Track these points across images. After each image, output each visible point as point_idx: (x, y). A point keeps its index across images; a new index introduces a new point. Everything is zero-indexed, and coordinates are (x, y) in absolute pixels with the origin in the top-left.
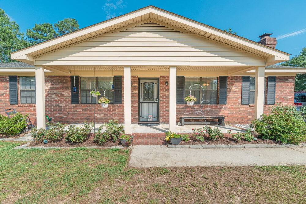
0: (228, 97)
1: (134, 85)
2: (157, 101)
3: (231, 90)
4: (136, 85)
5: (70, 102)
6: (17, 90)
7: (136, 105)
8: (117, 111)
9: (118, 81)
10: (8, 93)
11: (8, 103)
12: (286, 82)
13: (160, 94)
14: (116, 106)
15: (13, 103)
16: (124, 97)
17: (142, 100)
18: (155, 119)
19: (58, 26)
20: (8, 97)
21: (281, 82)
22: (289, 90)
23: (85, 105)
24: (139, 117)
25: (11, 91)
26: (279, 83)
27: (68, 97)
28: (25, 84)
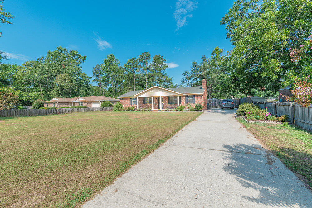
10: (130, 102)
12: (199, 97)
26: (196, 97)
28: (134, 100)
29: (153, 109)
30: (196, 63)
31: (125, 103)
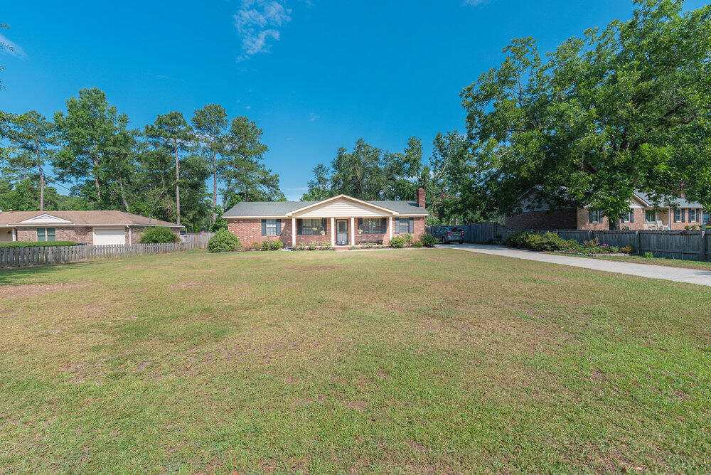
0: (386, 230)
2: (347, 232)
3: (387, 226)
4: (337, 223)
6: (266, 227)
8: (324, 238)
9: (327, 222)
11: (261, 235)
12: (420, 221)
13: (349, 228)
17: (338, 232)
18: (346, 242)
20: (261, 231)
22: (421, 225)
23: (306, 235)
24: (337, 242)
25: (262, 228)
26: (415, 221)
28: (270, 224)
29: (333, 245)
30: (344, 151)
31: (245, 232)
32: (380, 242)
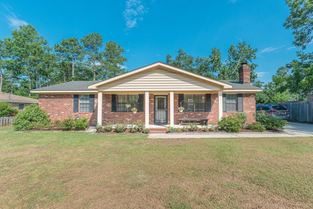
0: (212, 107)
1: (151, 99)
2: (166, 110)
3: (214, 102)
4: (153, 99)
5: (111, 111)
6: (78, 103)
7: (153, 113)
8: (140, 117)
9: (141, 97)
10: (73, 105)
11: (72, 112)
12: (250, 97)
13: (168, 106)
14: (140, 113)
15: (75, 111)
16: (145, 107)
17: (156, 109)
18: (165, 122)
19: (83, 41)
20: (72, 107)
21: (246, 97)
22: (252, 102)
23: (120, 112)
24: (155, 120)
25: (74, 104)
26: (245, 98)
27: (110, 107)
29: (148, 124)
31: (56, 108)
32: (204, 122)
